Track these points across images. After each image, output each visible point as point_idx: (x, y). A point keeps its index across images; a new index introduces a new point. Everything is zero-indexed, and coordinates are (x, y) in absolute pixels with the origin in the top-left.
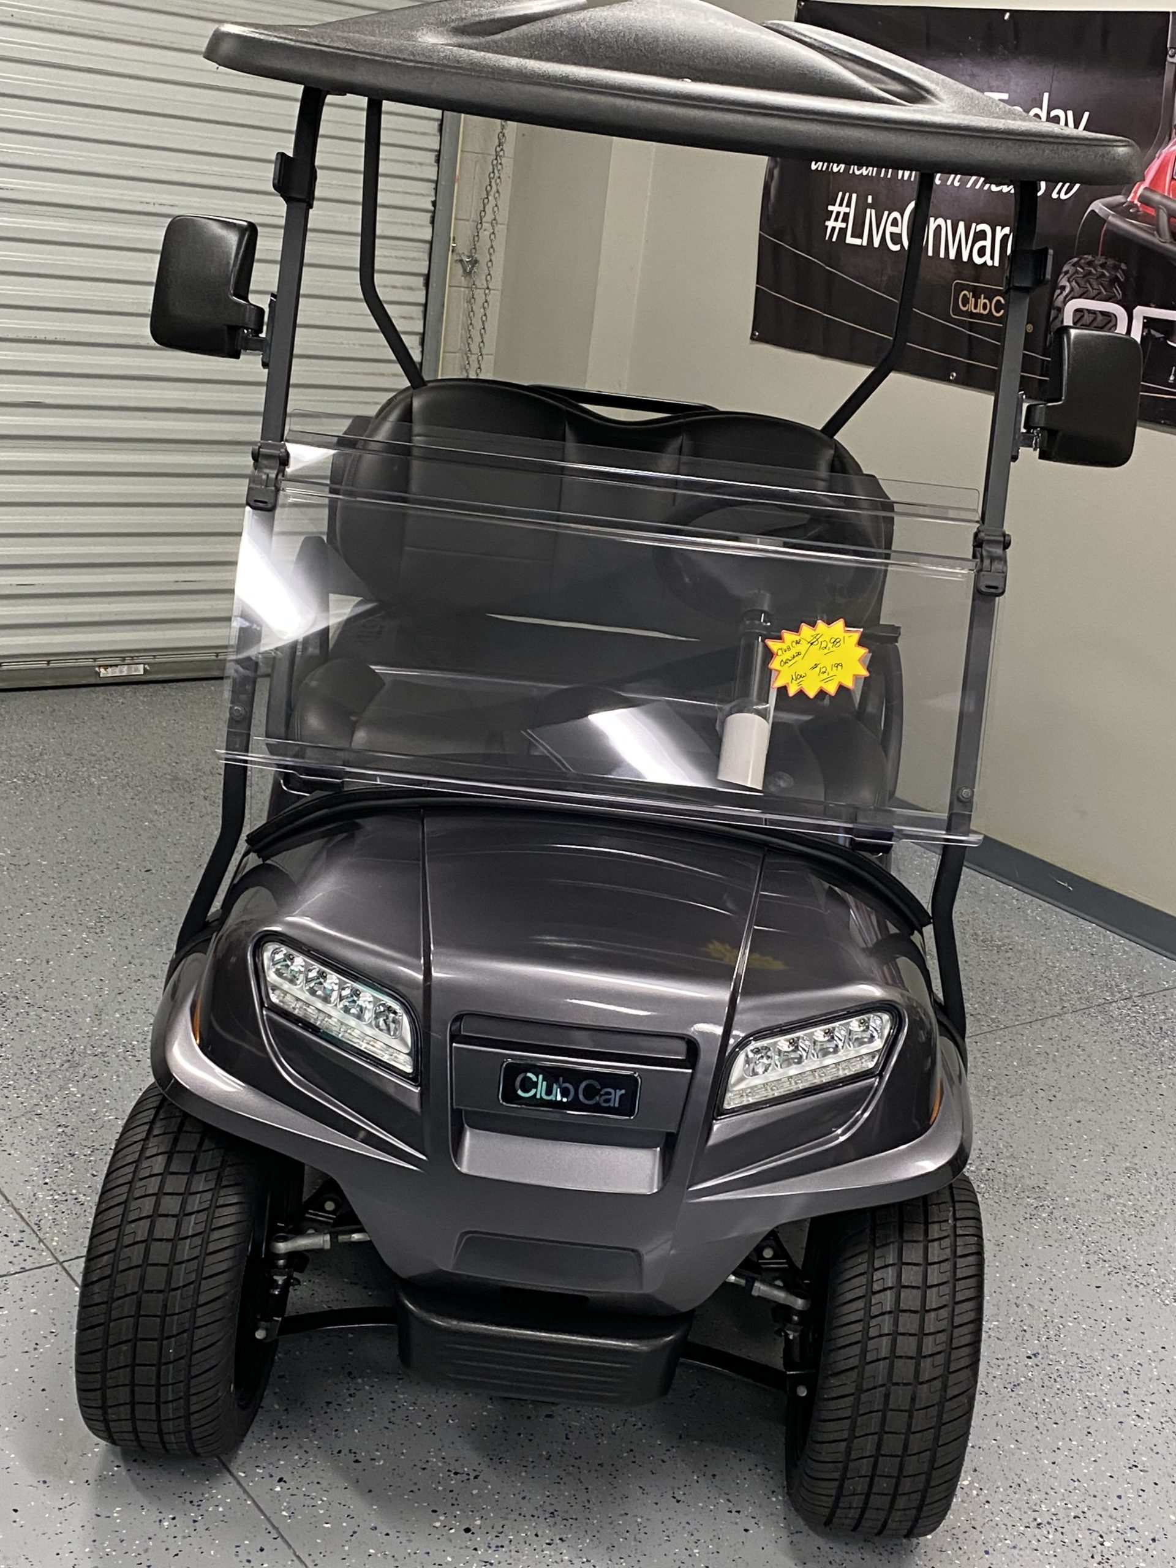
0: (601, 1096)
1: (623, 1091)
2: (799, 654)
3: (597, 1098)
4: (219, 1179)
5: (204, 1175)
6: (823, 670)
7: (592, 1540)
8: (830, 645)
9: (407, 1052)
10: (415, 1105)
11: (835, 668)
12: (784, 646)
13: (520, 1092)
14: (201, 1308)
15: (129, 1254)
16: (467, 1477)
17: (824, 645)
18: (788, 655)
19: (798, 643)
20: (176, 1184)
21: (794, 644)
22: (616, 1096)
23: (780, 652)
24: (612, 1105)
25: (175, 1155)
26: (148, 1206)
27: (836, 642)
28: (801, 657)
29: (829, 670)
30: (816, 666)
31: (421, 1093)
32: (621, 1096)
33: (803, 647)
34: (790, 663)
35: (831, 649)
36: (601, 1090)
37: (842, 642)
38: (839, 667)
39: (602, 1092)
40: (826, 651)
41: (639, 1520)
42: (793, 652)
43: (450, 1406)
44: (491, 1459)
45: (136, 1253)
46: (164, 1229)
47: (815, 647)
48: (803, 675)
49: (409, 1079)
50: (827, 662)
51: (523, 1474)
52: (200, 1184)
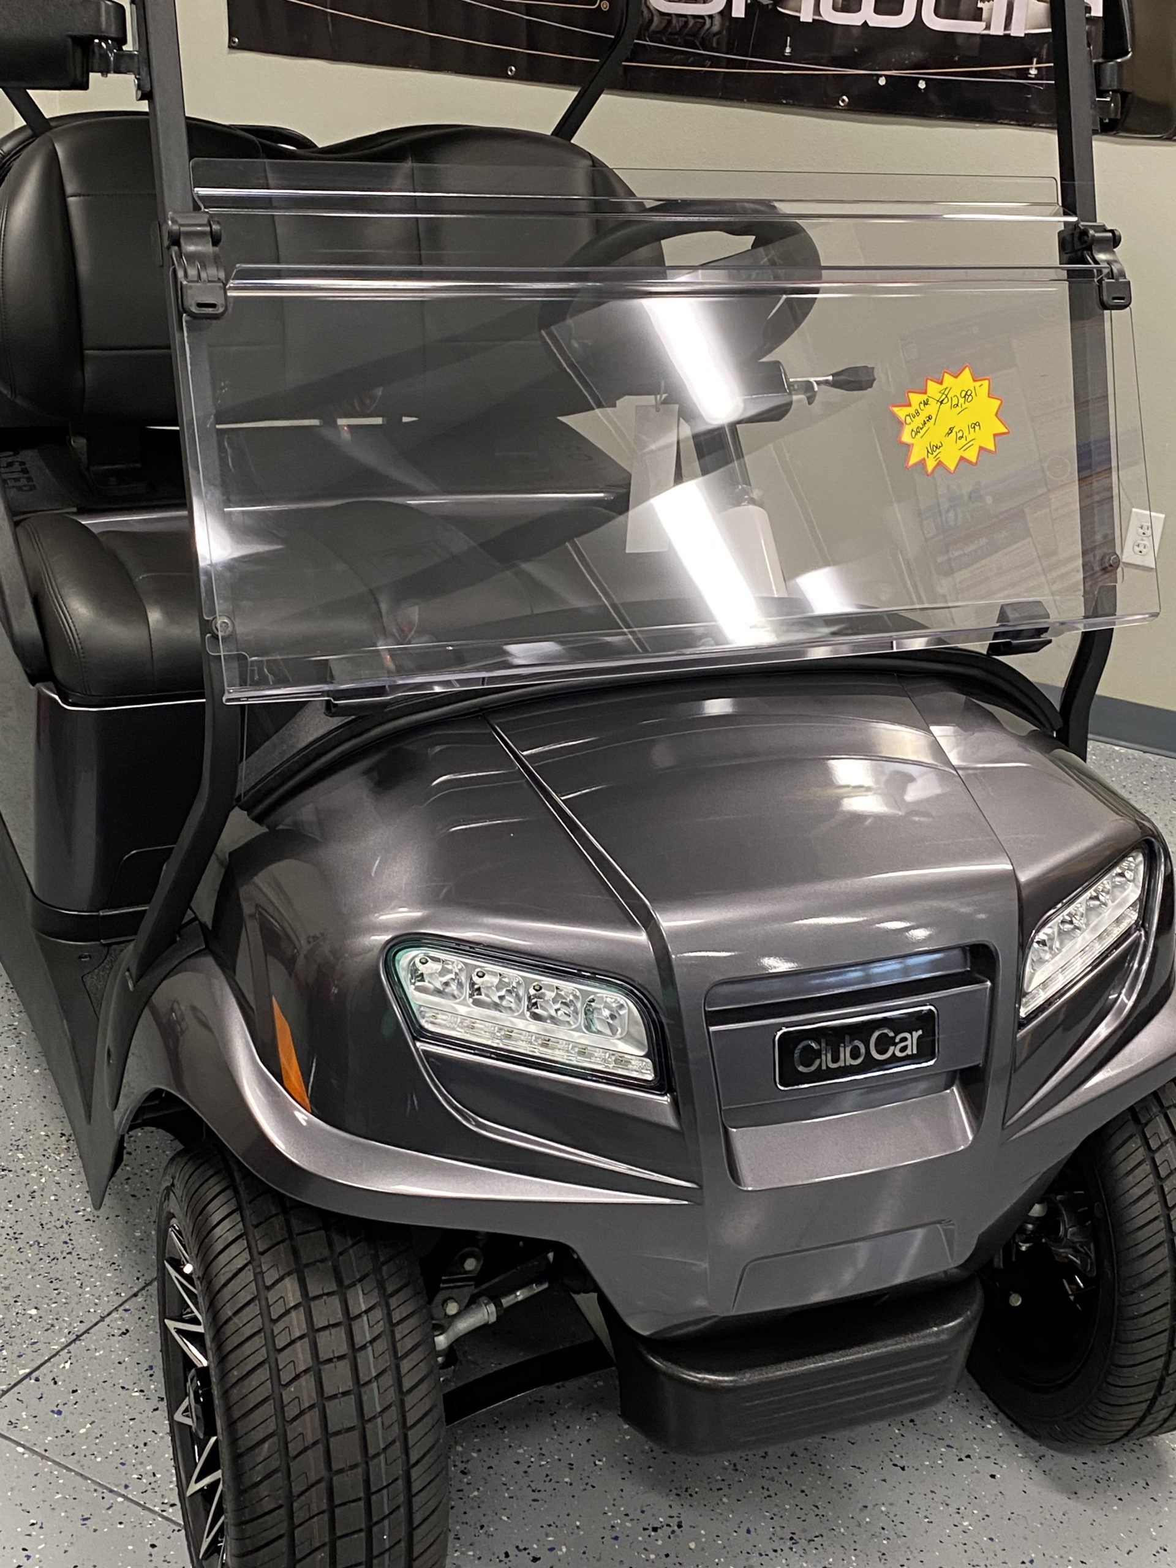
0: (895, 1044)
1: (920, 1032)
2: (930, 418)
3: (892, 1048)
4: (381, 1286)
5: (359, 1286)
6: (960, 434)
7: (856, 1556)
8: (962, 400)
9: (642, 1054)
10: (671, 1121)
11: (972, 430)
12: (911, 410)
13: (801, 1069)
14: (415, 1469)
15: (300, 1430)
16: (670, 1530)
17: (955, 402)
18: (918, 421)
19: (926, 403)
20: (328, 1311)
21: (922, 406)
22: (912, 1040)
23: (908, 420)
24: (910, 1053)
25: (306, 1270)
26: (301, 1355)
27: (967, 396)
28: (932, 421)
29: (966, 433)
30: (951, 430)
31: (675, 1102)
32: (919, 1038)
33: (933, 406)
34: (922, 432)
35: (964, 406)
36: (894, 1038)
37: (973, 394)
38: (977, 428)
39: (897, 1040)
40: (959, 409)
41: (883, 1509)
42: (923, 416)
43: (584, 1443)
44: (678, 1495)
45: (309, 1424)
46: (338, 1378)
47: (946, 406)
48: (939, 444)
49: (652, 1088)
50: (962, 423)
51: (725, 1500)
52: (360, 1301)
